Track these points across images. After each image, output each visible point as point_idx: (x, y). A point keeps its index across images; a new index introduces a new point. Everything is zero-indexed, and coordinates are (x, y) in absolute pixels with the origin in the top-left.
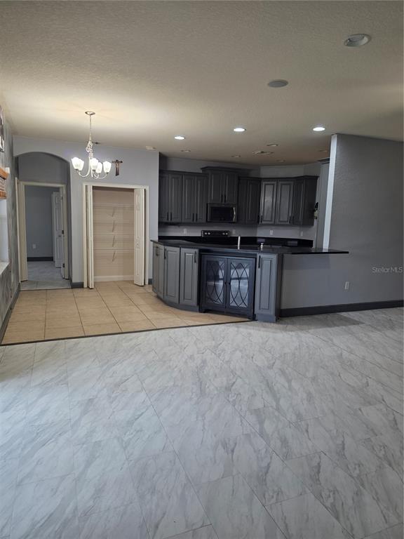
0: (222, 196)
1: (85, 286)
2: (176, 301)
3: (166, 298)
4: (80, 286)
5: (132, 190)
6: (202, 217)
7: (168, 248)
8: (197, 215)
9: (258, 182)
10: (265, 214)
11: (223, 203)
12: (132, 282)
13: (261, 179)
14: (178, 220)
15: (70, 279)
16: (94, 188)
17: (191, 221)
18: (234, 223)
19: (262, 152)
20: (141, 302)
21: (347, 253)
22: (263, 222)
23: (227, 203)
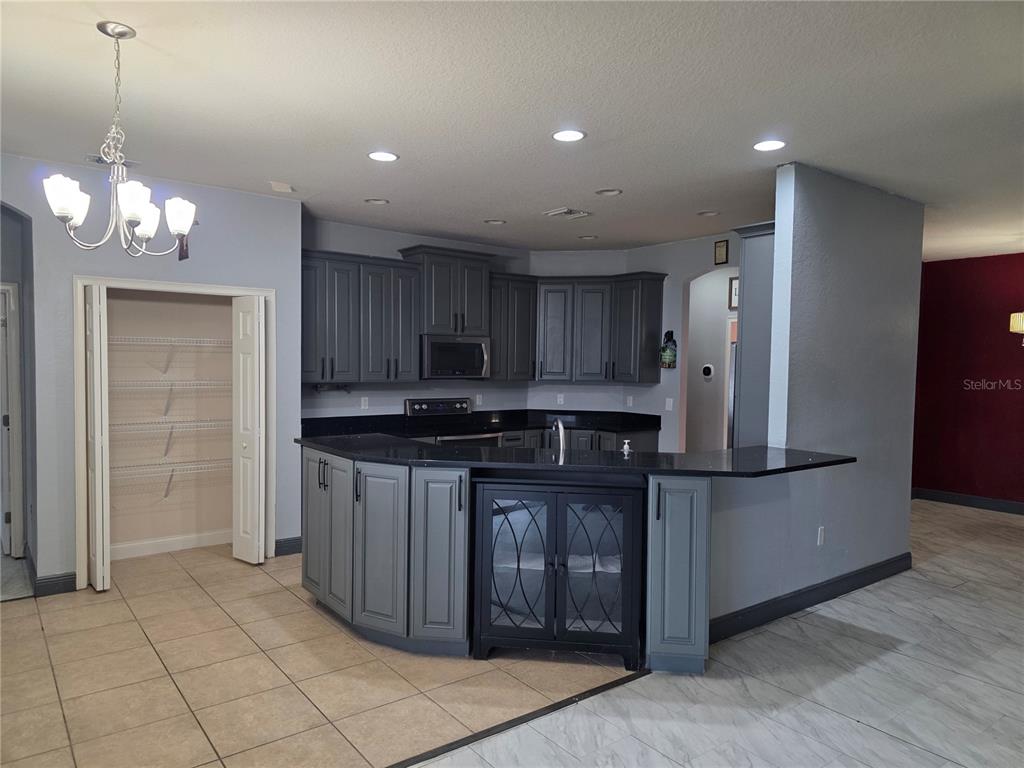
0: (456, 316)
1: (81, 582)
2: (398, 627)
3: (361, 619)
4: (65, 584)
5: (227, 301)
6: (409, 368)
7: (366, 467)
8: (396, 361)
9: (529, 285)
10: (549, 358)
11: (459, 333)
12: (226, 550)
13: (537, 278)
14: (350, 378)
15: (28, 559)
16: (113, 293)
17: (382, 377)
18: (482, 379)
19: (570, 212)
20: (273, 632)
21: (854, 460)
22: (544, 377)
23: (466, 332)
